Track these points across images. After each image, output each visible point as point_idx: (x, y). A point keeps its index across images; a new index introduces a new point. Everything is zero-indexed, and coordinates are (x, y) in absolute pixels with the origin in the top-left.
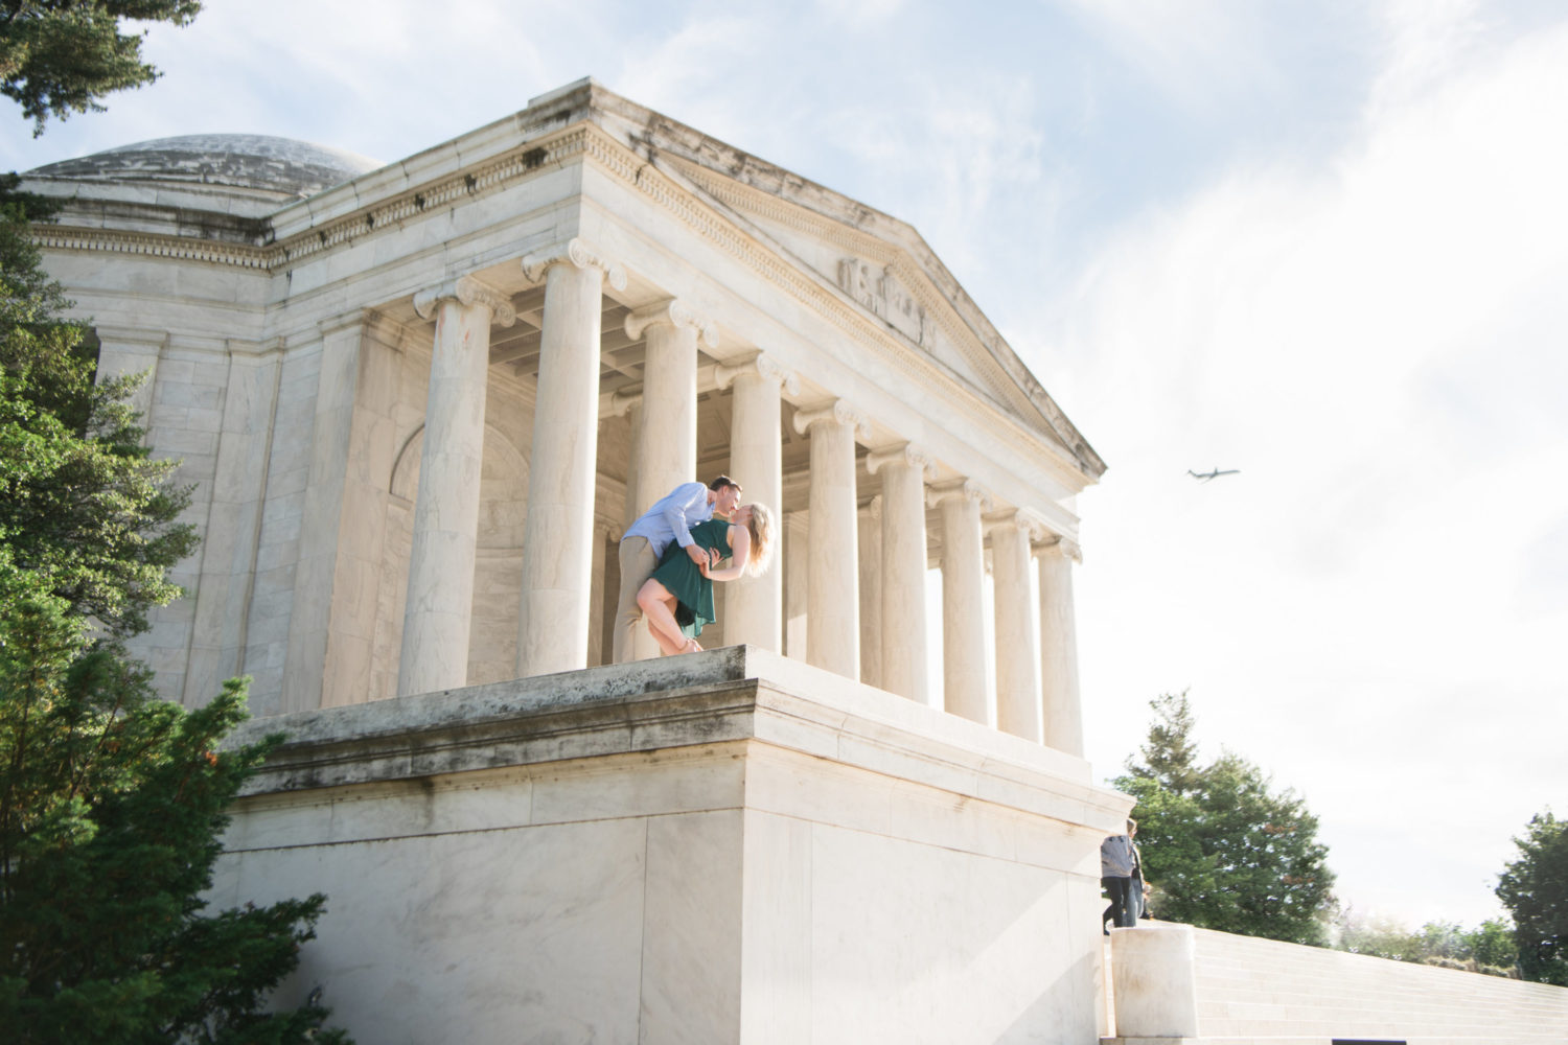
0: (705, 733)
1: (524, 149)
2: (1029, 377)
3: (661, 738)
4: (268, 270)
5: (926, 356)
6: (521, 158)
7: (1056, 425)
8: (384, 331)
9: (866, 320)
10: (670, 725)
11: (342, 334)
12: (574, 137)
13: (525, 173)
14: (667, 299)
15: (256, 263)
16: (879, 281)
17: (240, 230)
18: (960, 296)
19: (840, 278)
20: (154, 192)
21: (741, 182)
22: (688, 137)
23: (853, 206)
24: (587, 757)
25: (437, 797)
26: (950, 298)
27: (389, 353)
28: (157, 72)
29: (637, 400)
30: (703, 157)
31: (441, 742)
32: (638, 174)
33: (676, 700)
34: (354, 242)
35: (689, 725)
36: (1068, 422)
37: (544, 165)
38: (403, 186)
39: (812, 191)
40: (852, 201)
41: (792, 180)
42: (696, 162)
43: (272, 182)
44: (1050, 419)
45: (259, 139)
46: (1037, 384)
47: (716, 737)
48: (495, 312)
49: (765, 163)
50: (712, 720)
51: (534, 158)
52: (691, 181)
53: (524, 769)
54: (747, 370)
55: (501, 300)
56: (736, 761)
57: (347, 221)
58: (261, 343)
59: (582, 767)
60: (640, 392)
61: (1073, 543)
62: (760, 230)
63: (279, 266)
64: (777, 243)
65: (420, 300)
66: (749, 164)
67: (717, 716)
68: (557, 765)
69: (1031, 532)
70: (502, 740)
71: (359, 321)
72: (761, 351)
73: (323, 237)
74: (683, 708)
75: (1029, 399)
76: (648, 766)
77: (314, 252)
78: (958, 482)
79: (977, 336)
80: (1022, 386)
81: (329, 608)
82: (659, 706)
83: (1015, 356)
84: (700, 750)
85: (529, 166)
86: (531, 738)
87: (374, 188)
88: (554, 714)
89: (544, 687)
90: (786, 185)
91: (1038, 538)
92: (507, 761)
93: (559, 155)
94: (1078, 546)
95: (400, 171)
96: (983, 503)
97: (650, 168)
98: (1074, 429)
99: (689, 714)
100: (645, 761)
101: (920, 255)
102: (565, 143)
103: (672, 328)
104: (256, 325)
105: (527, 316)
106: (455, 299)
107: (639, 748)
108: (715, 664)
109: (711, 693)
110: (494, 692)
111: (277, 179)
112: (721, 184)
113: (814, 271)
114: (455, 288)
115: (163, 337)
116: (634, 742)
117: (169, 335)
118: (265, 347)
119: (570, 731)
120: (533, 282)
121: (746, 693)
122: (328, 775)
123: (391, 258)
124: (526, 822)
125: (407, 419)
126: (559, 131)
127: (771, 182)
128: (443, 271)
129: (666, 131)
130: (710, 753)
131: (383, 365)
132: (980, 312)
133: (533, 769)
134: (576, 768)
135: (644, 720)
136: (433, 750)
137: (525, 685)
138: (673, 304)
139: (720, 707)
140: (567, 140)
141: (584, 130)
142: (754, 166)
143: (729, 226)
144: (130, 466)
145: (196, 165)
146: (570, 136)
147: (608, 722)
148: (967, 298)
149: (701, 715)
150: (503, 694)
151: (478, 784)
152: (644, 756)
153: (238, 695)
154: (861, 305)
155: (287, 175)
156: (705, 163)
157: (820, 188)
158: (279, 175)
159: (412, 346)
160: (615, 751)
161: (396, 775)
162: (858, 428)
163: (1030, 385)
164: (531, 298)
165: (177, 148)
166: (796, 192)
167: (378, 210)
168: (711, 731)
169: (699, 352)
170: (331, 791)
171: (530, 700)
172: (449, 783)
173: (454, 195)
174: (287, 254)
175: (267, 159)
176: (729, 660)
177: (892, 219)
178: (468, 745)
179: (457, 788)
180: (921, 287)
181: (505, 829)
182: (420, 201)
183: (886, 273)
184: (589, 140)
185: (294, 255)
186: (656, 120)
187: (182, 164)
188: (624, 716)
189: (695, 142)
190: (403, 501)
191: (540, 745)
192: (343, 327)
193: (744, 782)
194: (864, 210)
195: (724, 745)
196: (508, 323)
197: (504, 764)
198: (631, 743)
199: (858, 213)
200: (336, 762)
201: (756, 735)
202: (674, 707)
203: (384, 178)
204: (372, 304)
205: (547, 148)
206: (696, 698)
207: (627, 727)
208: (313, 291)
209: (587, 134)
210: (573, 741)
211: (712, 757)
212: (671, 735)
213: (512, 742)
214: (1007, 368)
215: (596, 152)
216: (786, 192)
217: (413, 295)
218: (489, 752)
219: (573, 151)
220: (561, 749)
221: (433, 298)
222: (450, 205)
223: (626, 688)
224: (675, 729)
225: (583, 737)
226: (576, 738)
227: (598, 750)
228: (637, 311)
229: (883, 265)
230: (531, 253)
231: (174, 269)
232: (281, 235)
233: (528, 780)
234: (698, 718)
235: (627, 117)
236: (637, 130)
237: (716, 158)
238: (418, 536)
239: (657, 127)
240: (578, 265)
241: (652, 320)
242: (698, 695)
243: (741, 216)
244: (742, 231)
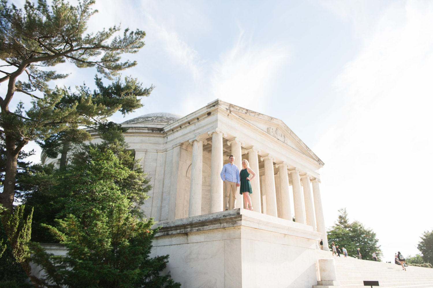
0: (233, 224)
1: (207, 112)
2: (307, 147)
3: (226, 226)
4: (163, 137)
5: (285, 145)
7: (313, 156)
8: (184, 147)
9: (273, 139)
10: (227, 223)
11: (176, 148)
13: (207, 117)
14: (235, 138)
15: (161, 136)
16: (275, 131)
17: (158, 130)
18: (292, 133)
19: (268, 131)
20: (144, 125)
21: (248, 115)
23: (269, 117)
24: (213, 229)
25: (189, 236)
26: (290, 133)
27: (185, 151)
28: (143, 105)
30: (240, 111)
31: (189, 226)
32: (228, 115)
34: (178, 131)
35: (230, 223)
36: (316, 155)
37: (211, 115)
38: (186, 120)
39: (261, 115)
40: (269, 116)
41: (257, 114)
43: (164, 121)
44: (312, 155)
45: (162, 113)
46: (309, 148)
47: (235, 225)
48: (203, 142)
49: (252, 111)
50: (234, 222)
51: (209, 114)
52: (238, 115)
54: (251, 150)
55: (204, 140)
56: (239, 229)
57: (177, 128)
58: (163, 150)
61: (318, 179)
62: (252, 124)
63: (165, 136)
64: (255, 125)
65: (190, 141)
66: (249, 111)
67: (235, 221)
68: (209, 231)
69: (310, 177)
71: (179, 145)
72: (253, 146)
73: (173, 131)
75: (307, 151)
76: (224, 231)
77: (171, 133)
78: (294, 168)
79: (296, 140)
80: (306, 149)
81: (176, 198)
82: (225, 220)
83: (304, 143)
84: (233, 228)
85: (208, 115)
86: (204, 226)
87: (181, 121)
88: (208, 221)
90: (256, 115)
91: (311, 179)
92: (200, 230)
93: (214, 113)
94: (320, 180)
95: (186, 118)
96: (299, 172)
97: (230, 114)
98: (317, 157)
99: (230, 221)
101: (283, 125)
102: (214, 111)
103: (236, 143)
104: (162, 147)
105: (209, 142)
106: (196, 140)
107: (222, 227)
108: (235, 212)
109: (234, 217)
110: (198, 217)
111: (165, 120)
112: (244, 116)
113: (263, 130)
114: (196, 138)
115: (146, 150)
117: (147, 150)
118: (163, 151)
119: (210, 224)
120: (210, 136)
121: (240, 217)
122: (170, 233)
123: (185, 134)
124: (203, 241)
125: (189, 163)
126: (213, 109)
127: (253, 114)
128: (194, 135)
129: (233, 107)
130: (235, 228)
131: (184, 153)
132: (296, 135)
133: (204, 231)
134: (212, 231)
135: (223, 222)
136: (187, 228)
138: (236, 139)
141: (218, 108)
143: (246, 123)
144: (140, 175)
145: (151, 119)
146: (215, 109)
147: (217, 223)
148: (293, 133)
150: (200, 218)
151: (195, 234)
152: (224, 229)
153: (152, 220)
154: (272, 136)
155: (167, 119)
157: (263, 115)
158: (165, 119)
159: (189, 149)
160: (218, 228)
161: (181, 233)
162: (273, 159)
163: (307, 149)
164: (210, 139)
165: (148, 116)
166: (258, 116)
167: (182, 125)
169: (241, 147)
170: (171, 235)
172: (191, 234)
173: (195, 121)
174: (167, 134)
175: (163, 117)
176: (237, 211)
177: (277, 119)
178: (193, 227)
179: (192, 235)
180: (284, 131)
181: (200, 242)
182: (189, 123)
183: (277, 129)
184: (219, 110)
185: (168, 134)
186: (231, 105)
187: (149, 119)
188: (219, 222)
189: (238, 108)
190: (188, 178)
191: (205, 227)
192: (177, 146)
193: (241, 233)
194: (271, 118)
195: (237, 227)
196: (206, 144)
200: (171, 230)
201: (242, 225)
202: (228, 220)
203: (183, 119)
204: (182, 142)
205: (211, 112)
207: (220, 224)
208: (171, 140)
210: (211, 226)
212: (228, 225)
213: (200, 227)
214: (302, 146)
215: (220, 112)
216: (256, 116)
217: (189, 140)
218: (197, 228)
219: (216, 112)
220: (209, 228)
221: (192, 140)
222: (195, 123)
223: (220, 216)
225: (213, 225)
226: (212, 226)
227: (215, 228)
228: (229, 140)
230: (209, 131)
231: (148, 138)
232: (166, 131)
233: (204, 233)
234: (232, 222)
235: (225, 105)
236: (228, 108)
237: (242, 111)
238: (191, 185)
240: (218, 133)
241: (232, 142)
242: (232, 218)
243: (248, 121)
244: (248, 124)
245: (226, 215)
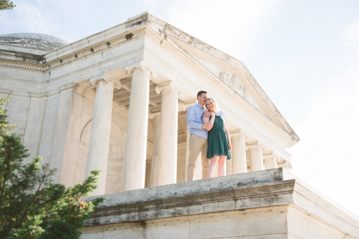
0: (270, 202)
1: (126, 34)
2: (277, 110)
3: (249, 204)
4: (43, 71)
5: (246, 102)
6: (125, 36)
7: (284, 125)
8: (80, 90)
9: (229, 90)
10: (253, 199)
11: (66, 91)
12: (142, 30)
13: (126, 41)
14: (169, 81)
15: (39, 69)
16: (232, 79)
17: (35, 59)
18: (256, 84)
19: (220, 77)
20: (8, 47)
21: (192, 46)
22: (176, 31)
23: (225, 55)
24: (214, 212)
25: (148, 229)
26: (253, 85)
27: (81, 97)
29: (159, 114)
30: (181, 38)
31: (151, 206)
32: (161, 42)
33: (257, 189)
34: (71, 63)
35: (262, 199)
36: (288, 125)
37: (132, 39)
38: (87, 45)
39: (213, 50)
40: (224, 53)
41: (207, 46)
42: (179, 39)
43: (43, 47)
44: (283, 124)
45: (39, 34)
46: (279, 112)
47: (275, 203)
48: (115, 84)
49: (199, 40)
50: (273, 197)
51: (129, 36)
52: (177, 45)
53: (186, 217)
55: (117, 81)
56: (282, 214)
57: (69, 56)
58: (40, 94)
59: (212, 216)
60: (160, 111)
61: (289, 163)
62: (198, 61)
63: (47, 70)
64: (202, 65)
65: (92, 80)
66: (194, 40)
68: (201, 216)
69: (277, 159)
70: (178, 206)
71: (72, 87)
73: (61, 61)
74: (260, 192)
75: (276, 117)
76: (242, 216)
77: (58, 66)
78: (255, 142)
79: (261, 97)
80: (274, 113)
82: (249, 191)
83: (272, 103)
84: (266, 209)
85: (127, 39)
86: (190, 204)
87: (78, 46)
88: (201, 195)
89: (192, 185)
90: (205, 48)
91: (279, 161)
92: (180, 214)
93: (137, 36)
94: (291, 164)
95: (86, 41)
96: (263, 149)
97: (165, 40)
98: (290, 127)
99: (263, 194)
100: (240, 214)
101: (244, 71)
102: (139, 32)
103: (171, 90)
104: (39, 88)
105: (125, 87)
106: (103, 80)
107: (240, 208)
108: (269, 175)
109: (273, 185)
111: (45, 46)
112: (186, 46)
113: (213, 74)
114: (104, 77)
115: (10, 91)
116: (237, 206)
117: (11, 91)
118: (41, 95)
119: (208, 202)
120: (128, 75)
121: (289, 185)
122: (102, 220)
123: (83, 67)
125: (86, 118)
126: (137, 28)
127: (201, 46)
128: (99, 71)
129: (170, 29)
130: (271, 210)
131: (79, 100)
132: (262, 89)
133: (190, 217)
134: (209, 217)
135: (241, 197)
136: (147, 210)
137: (184, 185)
138: (171, 83)
139: (277, 191)
140: (140, 31)
141: (145, 28)
142: (196, 41)
143: (188, 59)
144: (3, 126)
145: (20, 41)
146: (141, 30)
147: (225, 198)
148: (258, 85)
149: (268, 195)
150: (174, 188)
151: (165, 224)
152: (241, 212)
154: (227, 85)
155: (48, 45)
156: (181, 40)
157: (215, 49)
158: (46, 45)
159: (88, 95)
160: (228, 210)
161: (132, 220)
163: (277, 113)
164: (127, 81)
165: (14, 36)
166: (208, 50)
167: (79, 53)
168: (273, 201)
169: (179, 99)
170: (103, 226)
171: (187, 190)
172: (153, 223)
173: (103, 48)
174: (50, 66)
175: (42, 40)
176: (275, 174)
177: (236, 59)
178: (163, 208)
179: (156, 225)
180: (244, 81)
182: (92, 50)
183: (234, 76)
184: (147, 31)
185: (51, 67)
186: (167, 26)
187: (15, 41)
188: (232, 195)
189: (178, 33)
190: (84, 144)
191: (194, 208)
192: (67, 89)
193: (287, 223)
194: (228, 56)
195: (277, 207)
196: (119, 88)
197: (179, 215)
198: (236, 207)
199: (226, 57)
200: (106, 215)
201: (293, 203)
202: (255, 191)
203: (81, 43)
204: (76, 82)
205: (133, 33)
206: (266, 188)
207: (233, 200)
208: (57, 78)
209: (146, 29)
210: (209, 206)
211: (272, 212)
212: (254, 203)
213: (182, 206)
214: (270, 107)
215: (149, 35)
216: (205, 50)
217: (90, 79)
218: (172, 210)
219: (142, 34)
220: (204, 209)
221: (96, 79)
222: (102, 51)
223: (229, 185)
224: (256, 200)
225: (214, 204)
226: (211, 204)
227: (221, 209)
228: (159, 85)
229: (233, 74)
230: (128, 66)
231: (14, 70)
232: (48, 60)
233: (188, 222)
234: (266, 196)
235: (158, 24)
236: (161, 29)
237: (185, 38)
239: (167, 28)
240: (143, 69)
241: (164, 88)
242: (267, 186)
243: (192, 57)
244: (192, 61)
245: (244, 182)
